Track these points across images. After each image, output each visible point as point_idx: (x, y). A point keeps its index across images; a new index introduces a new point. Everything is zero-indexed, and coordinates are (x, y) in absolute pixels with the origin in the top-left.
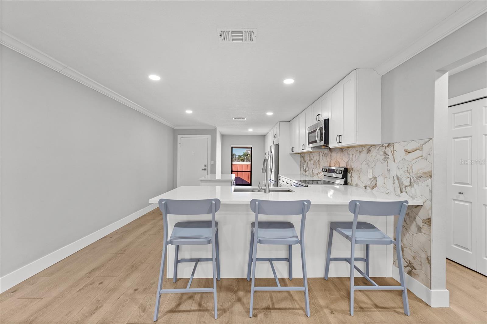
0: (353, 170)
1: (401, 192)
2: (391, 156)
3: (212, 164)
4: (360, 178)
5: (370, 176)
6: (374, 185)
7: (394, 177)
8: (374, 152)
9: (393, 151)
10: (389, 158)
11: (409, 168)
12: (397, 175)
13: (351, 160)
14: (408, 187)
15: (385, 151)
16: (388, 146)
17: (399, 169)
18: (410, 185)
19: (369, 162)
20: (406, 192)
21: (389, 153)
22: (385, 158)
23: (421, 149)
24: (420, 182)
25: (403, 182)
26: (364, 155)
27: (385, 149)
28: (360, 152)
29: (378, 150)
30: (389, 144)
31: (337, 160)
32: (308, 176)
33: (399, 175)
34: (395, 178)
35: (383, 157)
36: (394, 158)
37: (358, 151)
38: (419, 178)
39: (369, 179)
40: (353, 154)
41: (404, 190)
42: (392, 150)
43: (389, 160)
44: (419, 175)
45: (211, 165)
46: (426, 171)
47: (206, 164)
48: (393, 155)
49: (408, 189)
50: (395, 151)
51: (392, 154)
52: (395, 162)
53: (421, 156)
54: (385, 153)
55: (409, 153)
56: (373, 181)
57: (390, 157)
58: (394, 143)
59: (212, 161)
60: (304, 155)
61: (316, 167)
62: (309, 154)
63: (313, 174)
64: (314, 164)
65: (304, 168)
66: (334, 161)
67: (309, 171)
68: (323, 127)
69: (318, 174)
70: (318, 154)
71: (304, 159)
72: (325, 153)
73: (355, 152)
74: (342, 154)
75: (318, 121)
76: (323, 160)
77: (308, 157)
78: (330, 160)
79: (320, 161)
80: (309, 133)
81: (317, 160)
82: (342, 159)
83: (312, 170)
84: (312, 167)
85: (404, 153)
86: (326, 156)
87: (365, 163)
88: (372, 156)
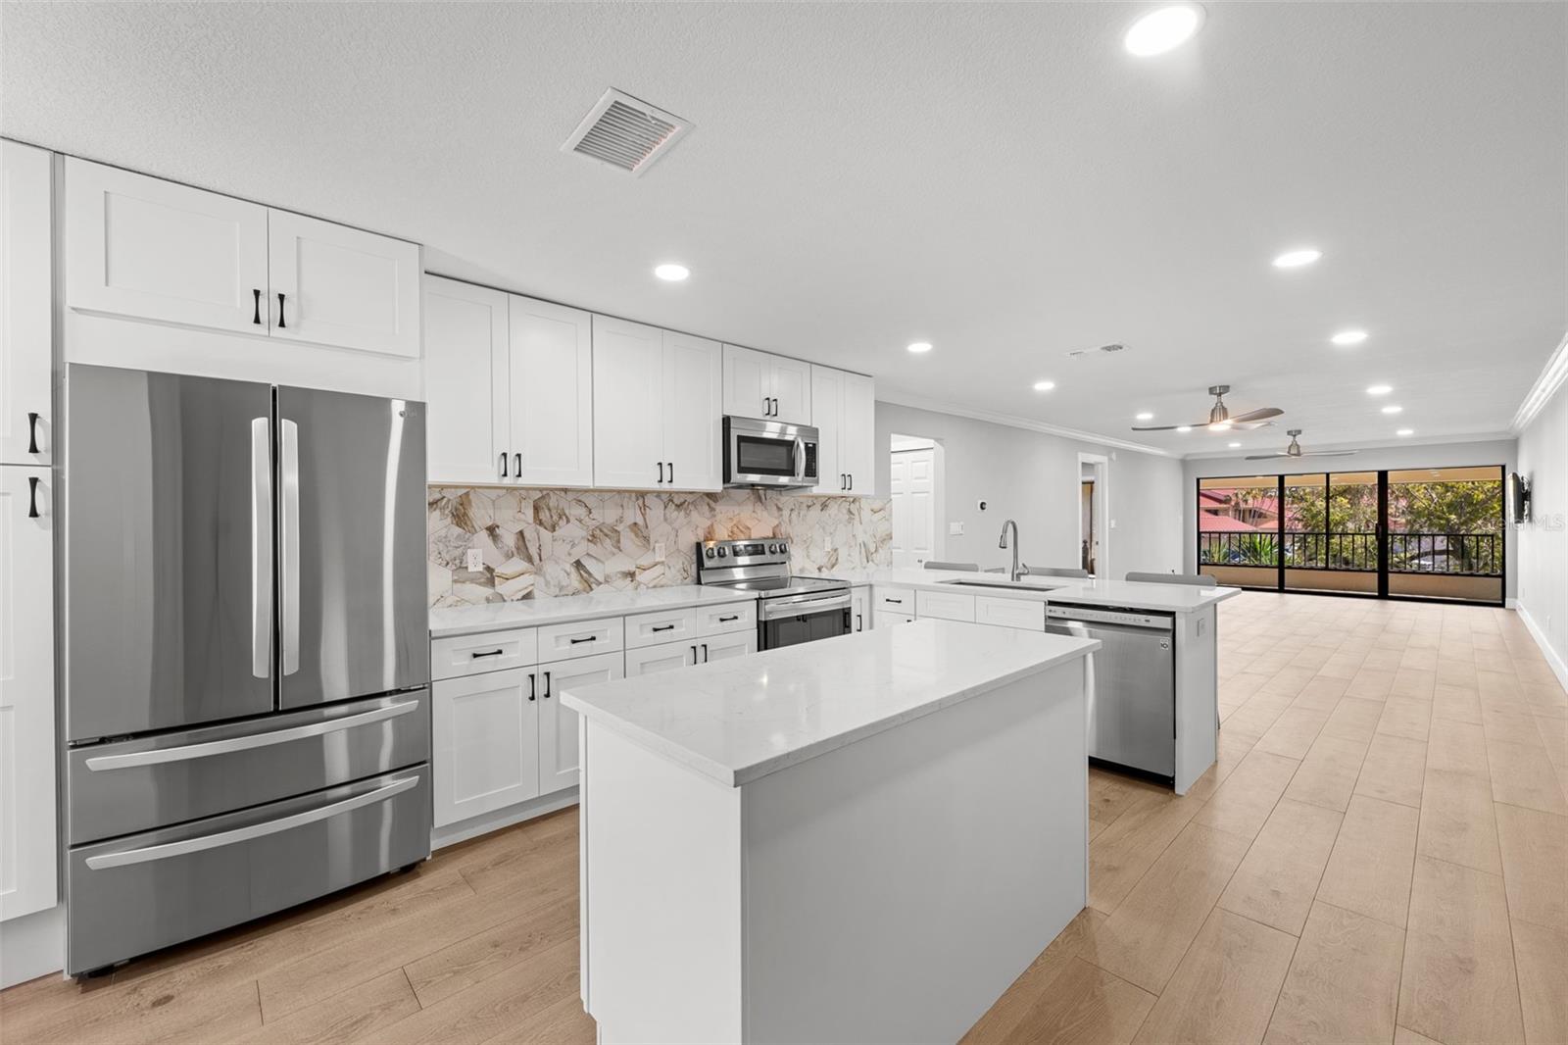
0: (792, 542)
1: (868, 561)
2: (857, 517)
4: (809, 556)
5: (829, 547)
6: (835, 561)
7: (861, 544)
8: (833, 508)
9: (859, 509)
10: (854, 518)
11: (876, 531)
12: (864, 541)
13: (787, 519)
15: (850, 509)
16: (852, 501)
17: (867, 533)
18: (876, 551)
20: (873, 560)
21: (855, 512)
22: (850, 518)
23: (885, 509)
24: (885, 546)
25: (870, 548)
26: (815, 512)
28: (809, 507)
29: (838, 505)
30: (855, 499)
34: (862, 546)
35: (847, 517)
36: (861, 518)
37: (805, 505)
38: (883, 541)
39: (827, 553)
40: (792, 510)
41: (870, 558)
42: (858, 507)
43: (855, 521)
44: (883, 538)
48: (859, 514)
49: (875, 556)
50: (862, 510)
52: (862, 524)
53: (885, 517)
54: (850, 512)
55: (876, 512)
56: (833, 555)
58: (861, 499)
60: (467, 494)
61: (614, 549)
62: (537, 495)
63: (580, 582)
64: (593, 539)
65: (475, 566)
66: (730, 525)
67: (539, 572)
68: (814, 445)
69: (632, 575)
70: (630, 498)
71: (460, 517)
72: (683, 500)
73: (797, 506)
74: (759, 508)
75: (768, 414)
76: (671, 524)
77: (530, 513)
78: (709, 523)
79: (647, 527)
80: (738, 436)
81: (621, 520)
82: (760, 521)
83: (578, 564)
84: (578, 553)
85: (871, 513)
86: (686, 509)
87: (818, 526)
88: (830, 516)
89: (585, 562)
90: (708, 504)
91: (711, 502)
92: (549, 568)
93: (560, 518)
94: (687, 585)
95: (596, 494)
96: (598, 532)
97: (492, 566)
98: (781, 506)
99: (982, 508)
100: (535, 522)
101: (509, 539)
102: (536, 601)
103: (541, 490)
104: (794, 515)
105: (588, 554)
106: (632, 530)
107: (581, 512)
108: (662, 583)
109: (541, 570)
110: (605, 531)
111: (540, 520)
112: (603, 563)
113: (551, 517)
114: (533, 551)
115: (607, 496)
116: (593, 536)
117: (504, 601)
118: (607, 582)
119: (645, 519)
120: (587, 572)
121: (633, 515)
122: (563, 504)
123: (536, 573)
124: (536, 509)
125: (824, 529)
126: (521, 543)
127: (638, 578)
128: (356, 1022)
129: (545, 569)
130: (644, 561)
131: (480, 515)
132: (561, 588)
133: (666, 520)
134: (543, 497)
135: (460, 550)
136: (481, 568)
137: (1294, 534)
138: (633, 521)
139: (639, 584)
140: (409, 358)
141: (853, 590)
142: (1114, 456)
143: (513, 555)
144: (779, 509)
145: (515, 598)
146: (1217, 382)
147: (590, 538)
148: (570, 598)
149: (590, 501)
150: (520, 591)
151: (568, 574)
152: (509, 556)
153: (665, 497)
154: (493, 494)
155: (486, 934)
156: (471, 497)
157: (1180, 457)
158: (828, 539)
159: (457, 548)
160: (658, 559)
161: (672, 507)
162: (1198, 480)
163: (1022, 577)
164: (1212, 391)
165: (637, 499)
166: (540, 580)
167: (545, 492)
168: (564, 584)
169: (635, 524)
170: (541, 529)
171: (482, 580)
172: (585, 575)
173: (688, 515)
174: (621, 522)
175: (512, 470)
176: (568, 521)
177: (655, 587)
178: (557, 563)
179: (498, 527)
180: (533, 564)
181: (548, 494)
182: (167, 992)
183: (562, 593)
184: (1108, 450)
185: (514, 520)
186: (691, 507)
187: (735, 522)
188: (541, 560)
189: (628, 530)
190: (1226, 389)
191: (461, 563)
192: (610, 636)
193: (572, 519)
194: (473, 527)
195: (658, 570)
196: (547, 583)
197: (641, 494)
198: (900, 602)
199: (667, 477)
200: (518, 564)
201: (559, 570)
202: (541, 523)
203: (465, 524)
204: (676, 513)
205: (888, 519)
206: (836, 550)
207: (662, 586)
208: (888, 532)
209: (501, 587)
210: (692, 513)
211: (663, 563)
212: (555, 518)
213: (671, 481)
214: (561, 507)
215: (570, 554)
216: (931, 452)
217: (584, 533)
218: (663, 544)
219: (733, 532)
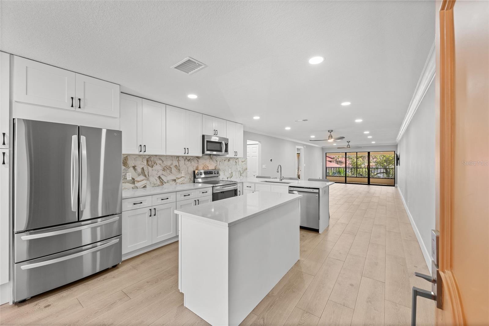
0: (220, 171)
4: (225, 174)
5: (230, 172)
6: (232, 176)
8: (231, 161)
9: (239, 161)
10: (237, 164)
11: (243, 167)
13: (219, 164)
16: (237, 159)
17: (240, 168)
18: (243, 173)
21: (237, 162)
23: (245, 161)
25: (241, 172)
26: (226, 162)
28: (225, 160)
29: (233, 160)
34: (239, 171)
35: (235, 163)
38: (245, 170)
41: (241, 175)
52: (239, 165)
54: (236, 162)
60: (127, 156)
61: (169, 173)
62: (148, 157)
63: (160, 183)
64: (164, 170)
65: (129, 178)
66: (203, 166)
67: (148, 180)
68: (227, 143)
69: (175, 180)
70: (175, 158)
71: (125, 163)
72: (190, 158)
73: (222, 160)
74: (211, 161)
75: (215, 134)
76: (186, 165)
77: (146, 162)
78: (197, 165)
79: (179, 166)
80: (207, 141)
81: (172, 164)
82: (211, 164)
83: (159, 177)
84: (160, 174)
85: (241, 162)
86: (190, 161)
87: (227, 166)
88: (230, 163)
89: (162, 177)
90: (197, 160)
91: (198, 159)
92: (151, 179)
93: (154, 163)
94: (190, 183)
95: (165, 157)
96: (165, 168)
97: (134, 178)
99: (271, 161)
100: (147, 165)
101: (139, 170)
102: (147, 188)
103: (149, 156)
104: (221, 162)
105: (162, 174)
106: (175, 167)
107: (161, 162)
108: (183, 183)
109: (148, 179)
110: (168, 167)
111: (149, 164)
112: (167, 177)
113: (152, 163)
114: (146, 173)
115: (168, 157)
116: (164, 169)
117: (138, 188)
118: (168, 182)
119: (179, 164)
120: (162, 179)
121: (175, 163)
122: (155, 159)
123: (147, 180)
124: (147, 161)
125: (229, 166)
126: (143, 171)
127: (177, 181)
128: (112, 304)
129: (150, 179)
130: (179, 176)
131: (131, 163)
132: (154, 184)
133: (185, 164)
134: (149, 158)
135: (125, 173)
136: (131, 179)
137: (349, 168)
138: (175, 165)
139: (177, 183)
140: (116, 118)
141: (238, 184)
142: (305, 147)
143: (140, 175)
144: (217, 161)
145: (141, 187)
146: (330, 129)
147: (163, 170)
148: (157, 187)
149: (163, 159)
150: (142, 185)
151: (156, 180)
152: (139, 175)
153: (184, 158)
154: (135, 157)
155: (144, 280)
156: (128, 157)
157: (321, 147)
158: (230, 170)
159: (124, 172)
160: (182, 176)
161: (186, 160)
162: (326, 153)
163: (283, 180)
164: (329, 131)
165: (177, 158)
166: (148, 182)
167: (150, 156)
168: (155, 183)
169: (176, 165)
170: (149, 167)
171: (131, 182)
172: (161, 180)
173: (191, 163)
174: (172, 165)
175: (143, 150)
176: (157, 165)
177: (182, 184)
178: (153, 177)
179: (136, 166)
180: (146, 177)
181: (151, 157)
182: (48, 304)
183: (155, 186)
184: (304, 145)
185: (141, 164)
186: (192, 161)
187: (204, 165)
188: (148, 176)
189: (174, 167)
190: (332, 131)
191: (125, 177)
192: (172, 197)
193: (158, 164)
194: (129, 166)
195: (182, 179)
196: (150, 183)
197: (178, 157)
198: (250, 187)
199: (187, 152)
200: (142, 177)
201: (154, 179)
202: (149, 165)
203: (126, 165)
204: (188, 162)
205: (246, 164)
206: (232, 173)
207: (184, 184)
208: (246, 168)
209: (137, 184)
210: (192, 162)
211: (184, 177)
212: (153, 163)
213: (188, 153)
214: (154, 160)
215: (157, 174)
216: (258, 145)
217: (161, 168)
218: (184, 171)
219: (203, 168)
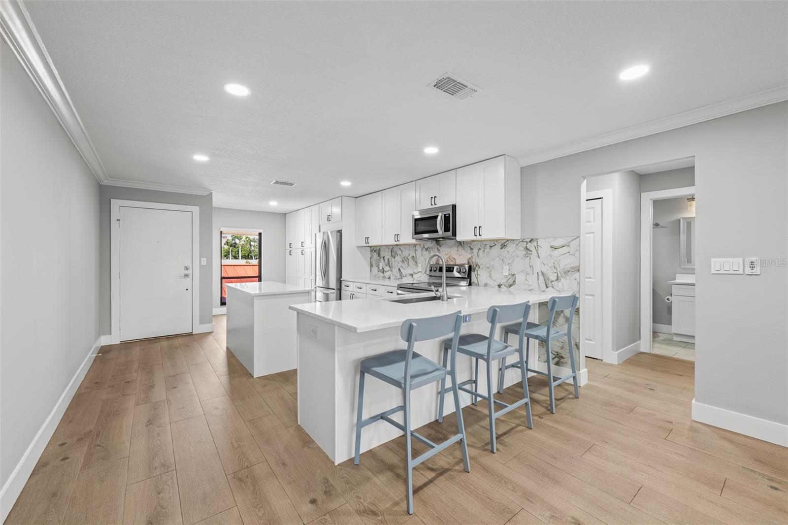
1: (547, 287)
3: (202, 264)
4: (490, 277)
6: (512, 282)
7: (538, 273)
8: (511, 248)
9: (537, 247)
10: (531, 254)
11: (556, 263)
12: (542, 271)
13: (476, 255)
14: (555, 282)
15: (526, 247)
16: (530, 241)
17: (544, 265)
18: (557, 280)
19: (505, 258)
20: (553, 287)
21: (532, 249)
22: (527, 253)
23: (569, 246)
24: (567, 277)
25: (548, 277)
26: (496, 250)
27: (527, 244)
28: (491, 247)
29: (517, 245)
30: (532, 240)
31: (450, 256)
32: (389, 278)
33: (544, 271)
34: (540, 274)
35: (524, 252)
36: (538, 253)
37: (488, 246)
38: (567, 272)
39: (504, 277)
40: (479, 249)
41: (550, 285)
42: (536, 245)
43: (532, 256)
44: (567, 269)
45: (201, 266)
46: (574, 266)
47: (189, 265)
49: (555, 283)
50: (539, 247)
51: (536, 250)
52: (539, 257)
53: (569, 252)
54: (527, 249)
55: (556, 249)
56: (510, 278)
57: (533, 252)
58: (537, 239)
59: (202, 259)
60: (380, 249)
62: (391, 247)
63: (400, 275)
64: (403, 262)
65: (381, 268)
67: (391, 271)
69: (412, 275)
71: (379, 255)
73: (483, 247)
77: (390, 252)
79: (416, 258)
81: (409, 255)
82: (460, 255)
83: (399, 269)
84: (399, 266)
85: (550, 249)
86: (429, 250)
87: (498, 259)
88: (508, 252)
89: (401, 269)
91: (438, 247)
92: (393, 270)
96: (404, 259)
97: (384, 268)
98: (472, 247)
100: (391, 255)
101: (386, 261)
105: (401, 267)
107: (400, 252)
110: (406, 259)
112: (405, 270)
113: (394, 254)
114: (391, 264)
117: (385, 278)
118: (406, 276)
119: (416, 255)
121: (412, 253)
125: (503, 260)
126: (389, 261)
127: (414, 276)
130: (416, 271)
131: (382, 254)
132: (396, 277)
133: (422, 255)
135: (379, 263)
138: (413, 255)
139: (414, 279)
143: (387, 265)
144: (471, 249)
149: (402, 248)
160: (419, 271)
161: (424, 250)
165: (414, 247)
168: (396, 275)
171: (382, 272)
172: (401, 273)
173: (430, 253)
178: (395, 268)
179: (384, 257)
180: (391, 268)
185: (386, 254)
186: (431, 250)
187: (448, 256)
189: (411, 259)
191: (379, 266)
193: (398, 255)
194: (381, 257)
195: (420, 275)
196: (393, 274)
199: (397, 239)
200: (387, 268)
201: (396, 271)
204: (426, 252)
205: (574, 254)
206: (515, 275)
209: (387, 274)
211: (421, 272)
213: (398, 241)
214: (396, 251)
217: (401, 259)
219: (447, 261)
